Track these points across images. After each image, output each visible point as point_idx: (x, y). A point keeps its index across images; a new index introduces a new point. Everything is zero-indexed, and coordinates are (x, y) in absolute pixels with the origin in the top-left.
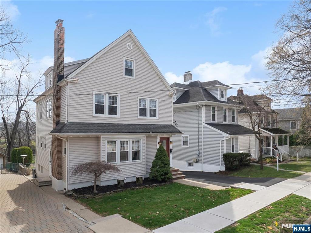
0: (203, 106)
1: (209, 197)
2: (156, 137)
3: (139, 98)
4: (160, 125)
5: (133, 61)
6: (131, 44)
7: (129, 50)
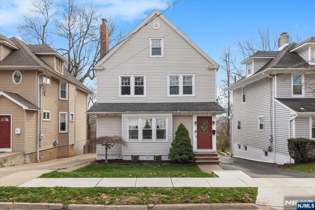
0: (273, 76)
1: (155, 174)
2: (191, 116)
3: (169, 76)
4: (197, 103)
5: (161, 39)
6: (158, 23)
7: (156, 29)
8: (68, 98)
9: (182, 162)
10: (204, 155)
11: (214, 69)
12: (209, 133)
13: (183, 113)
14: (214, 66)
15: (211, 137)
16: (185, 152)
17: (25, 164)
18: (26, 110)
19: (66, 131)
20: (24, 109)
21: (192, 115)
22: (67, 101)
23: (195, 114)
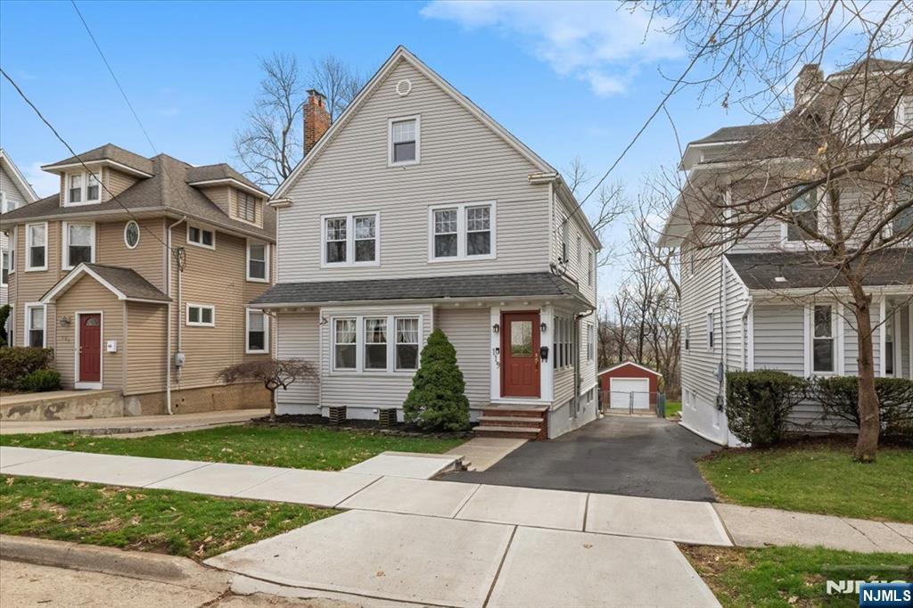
2: (486, 311)
3: (433, 210)
4: (501, 275)
5: (414, 120)
6: (408, 81)
7: (403, 97)
8: (271, 276)
9: (425, 428)
10: (507, 411)
11: (547, 183)
12: (534, 355)
13: (460, 303)
14: (544, 175)
15: (538, 366)
16: (435, 401)
17: (125, 416)
18: (127, 302)
19: (266, 351)
20: (119, 298)
21: (490, 309)
22: (267, 284)
23: (497, 304)
